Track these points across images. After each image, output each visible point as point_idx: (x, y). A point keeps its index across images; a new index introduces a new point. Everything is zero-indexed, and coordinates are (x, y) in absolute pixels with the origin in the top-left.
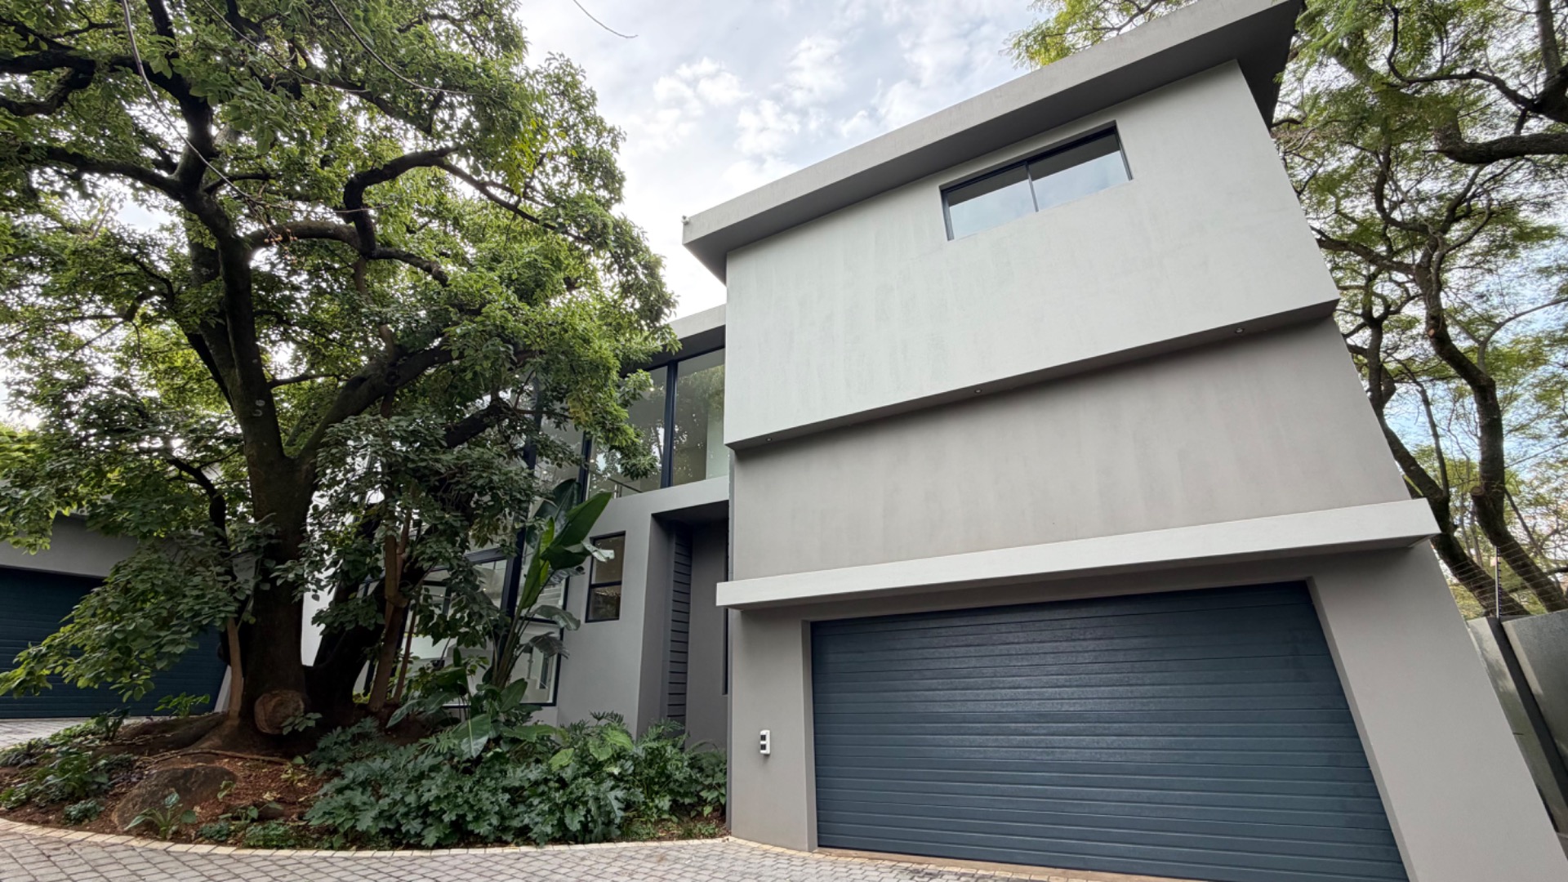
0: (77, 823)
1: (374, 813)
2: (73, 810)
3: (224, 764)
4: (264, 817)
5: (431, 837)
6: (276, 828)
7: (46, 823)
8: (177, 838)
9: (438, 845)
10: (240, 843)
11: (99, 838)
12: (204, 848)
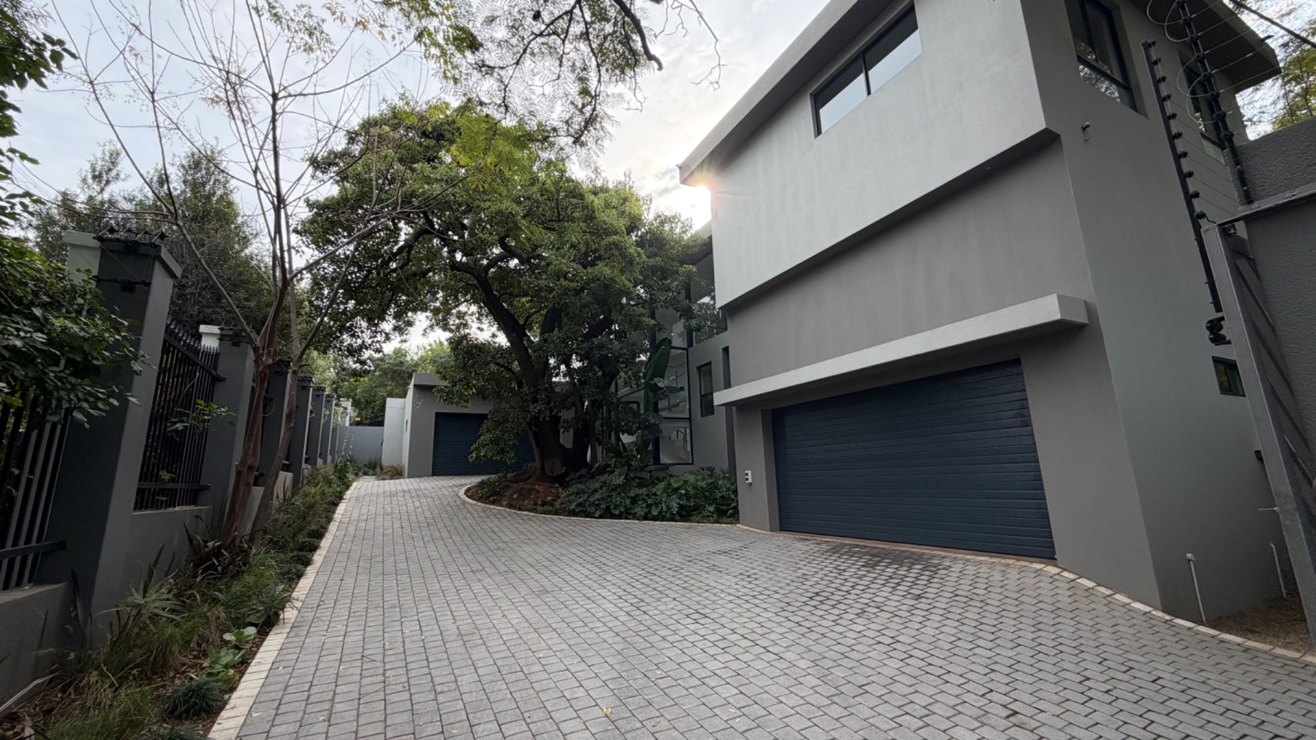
0: (493, 503)
1: (575, 503)
2: (491, 499)
3: (537, 487)
4: (544, 504)
5: (597, 514)
6: (547, 508)
7: (486, 503)
8: (519, 509)
9: (601, 517)
10: (536, 512)
11: (498, 508)
12: (526, 513)
